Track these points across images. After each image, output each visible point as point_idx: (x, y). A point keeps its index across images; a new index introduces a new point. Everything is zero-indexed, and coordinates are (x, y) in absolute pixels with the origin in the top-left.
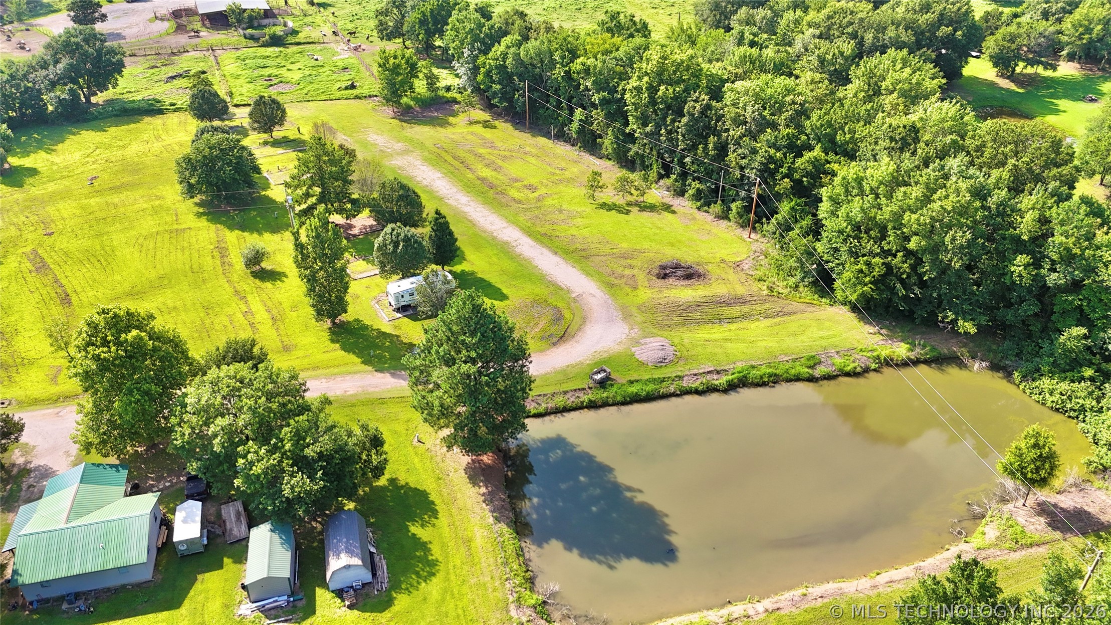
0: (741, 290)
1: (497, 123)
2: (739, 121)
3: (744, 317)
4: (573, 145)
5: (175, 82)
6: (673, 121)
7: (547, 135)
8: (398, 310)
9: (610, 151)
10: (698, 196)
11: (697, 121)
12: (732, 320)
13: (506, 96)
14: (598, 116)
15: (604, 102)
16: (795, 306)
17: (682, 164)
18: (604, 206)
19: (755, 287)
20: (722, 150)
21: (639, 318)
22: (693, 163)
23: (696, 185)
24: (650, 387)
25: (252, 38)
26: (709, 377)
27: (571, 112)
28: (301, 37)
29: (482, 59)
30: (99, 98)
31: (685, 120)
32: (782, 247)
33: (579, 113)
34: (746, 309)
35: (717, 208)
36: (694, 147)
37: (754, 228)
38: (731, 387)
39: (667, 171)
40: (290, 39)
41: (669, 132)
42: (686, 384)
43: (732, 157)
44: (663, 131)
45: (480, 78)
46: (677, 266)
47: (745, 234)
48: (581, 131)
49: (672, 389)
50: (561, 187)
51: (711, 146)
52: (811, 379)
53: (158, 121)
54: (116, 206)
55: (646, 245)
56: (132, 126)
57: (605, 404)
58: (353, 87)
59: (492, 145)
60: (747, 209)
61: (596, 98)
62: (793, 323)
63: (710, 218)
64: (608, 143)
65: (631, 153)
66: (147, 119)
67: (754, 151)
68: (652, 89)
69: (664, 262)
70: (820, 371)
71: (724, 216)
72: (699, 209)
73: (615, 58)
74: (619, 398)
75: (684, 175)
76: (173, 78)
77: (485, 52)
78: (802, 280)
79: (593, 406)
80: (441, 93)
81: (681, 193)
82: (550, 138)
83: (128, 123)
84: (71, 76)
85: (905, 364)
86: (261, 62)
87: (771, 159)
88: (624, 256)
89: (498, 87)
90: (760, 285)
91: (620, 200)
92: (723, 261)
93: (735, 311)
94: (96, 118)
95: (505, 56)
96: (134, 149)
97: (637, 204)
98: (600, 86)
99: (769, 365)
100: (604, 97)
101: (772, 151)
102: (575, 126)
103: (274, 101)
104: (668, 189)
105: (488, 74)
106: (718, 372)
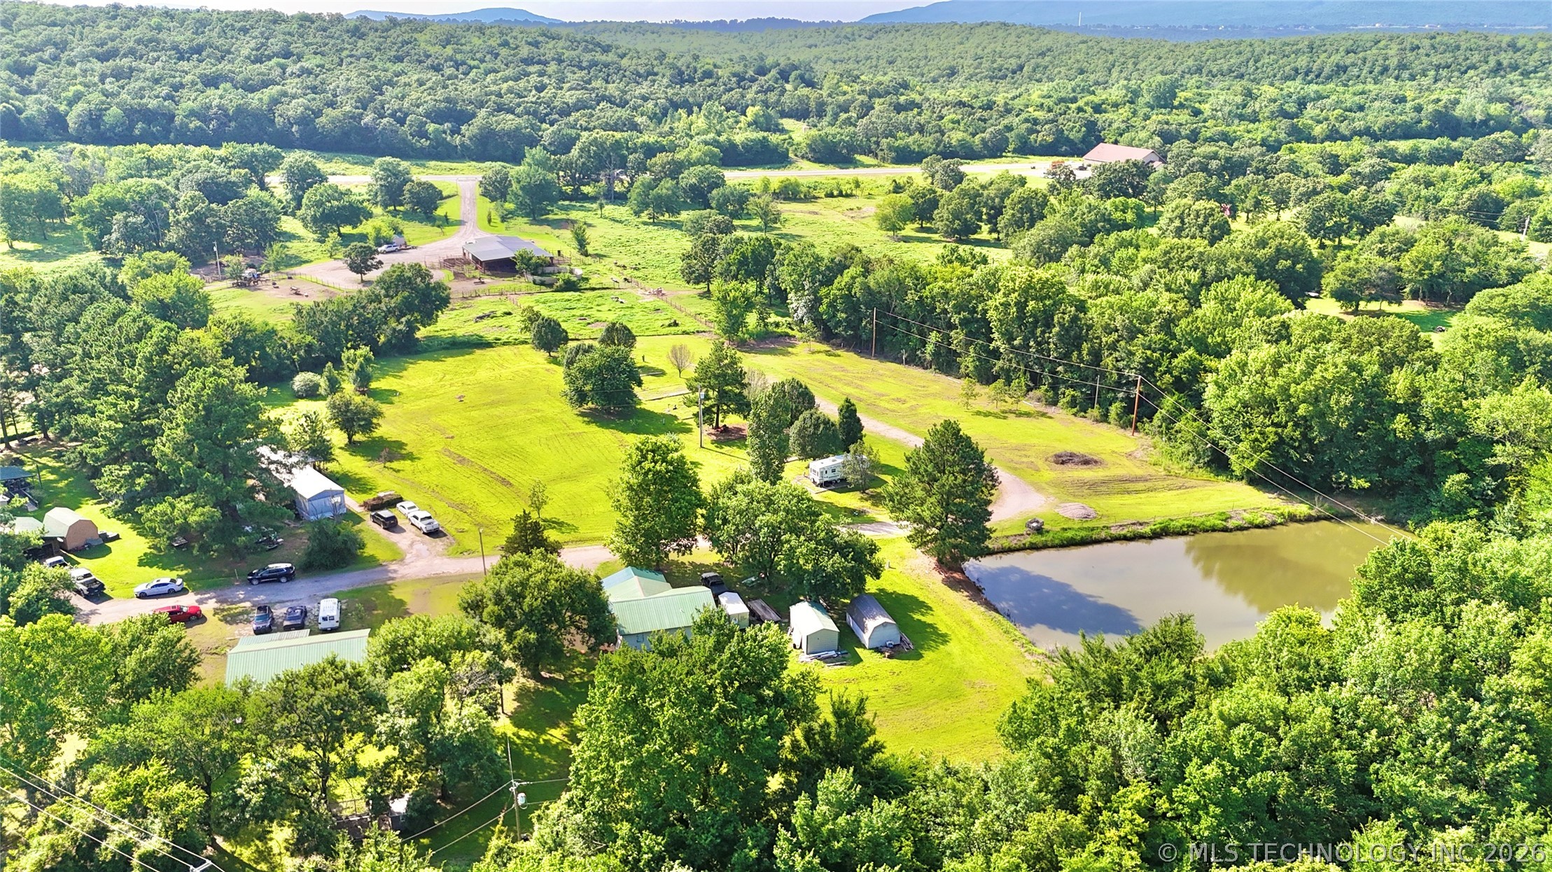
0: (1139, 472)
1: (839, 352)
2: (1109, 330)
3: (1149, 490)
4: (926, 368)
5: (485, 321)
6: (1043, 332)
7: (898, 361)
8: (821, 485)
9: (971, 368)
10: (1073, 403)
11: (1067, 330)
12: (1137, 492)
13: (853, 325)
14: (958, 336)
15: (964, 323)
16: (1193, 483)
17: (1053, 372)
18: (978, 413)
19: (1152, 470)
20: (1097, 356)
21: (1051, 490)
22: (1066, 371)
23: (1070, 392)
24: (1083, 534)
25: (542, 284)
26: (1134, 527)
27: (923, 334)
28: (594, 282)
29: (823, 291)
30: (422, 333)
31: (1056, 329)
32: (1170, 439)
33: (933, 337)
34: (1149, 484)
35: (1095, 412)
36: (1067, 356)
37: (1136, 429)
38: (1156, 535)
39: (1036, 381)
40: (583, 285)
41: (1039, 344)
42: (1114, 532)
43: (1108, 361)
44: (1032, 343)
45: (822, 308)
46: (1072, 455)
47: (1129, 432)
48: (936, 354)
49: (1103, 535)
50: (929, 400)
51: (1085, 352)
52: (1225, 530)
53: (489, 352)
54: (500, 417)
55: (1035, 441)
56: (467, 357)
57: (1045, 547)
58: (676, 324)
59: (843, 370)
60: (1128, 410)
61: (955, 319)
62: (1197, 493)
63: (1089, 422)
64: (968, 362)
65: (996, 368)
66: (478, 352)
67: (1131, 354)
68: (1021, 306)
69: (1057, 452)
70: (1231, 524)
71: (1104, 418)
72: (1075, 415)
73: (969, 283)
74: (1057, 542)
75: (1054, 387)
76: (481, 318)
77: (828, 282)
78: (1197, 462)
79: (1034, 547)
80: (770, 328)
81: (1054, 403)
82: (901, 363)
83: (462, 355)
85: (1309, 519)
86: (568, 305)
87: (1148, 360)
88: (1017, 449)
89: (844, 315)
90: (1156, 468)
91: (992, 408)
92: (1114, 452)
93: (1140, 486)
94: (425, 351)
95: (850, 287)
96: (483, 375)
97: (1011, 412)
98: (959, 309)
99: (1186, 519)
100: (965, 318)
101: (1149, 352)
102: (930, 348)
104: (1039, 400)
105: (831, 305)
106: (1141, 524)
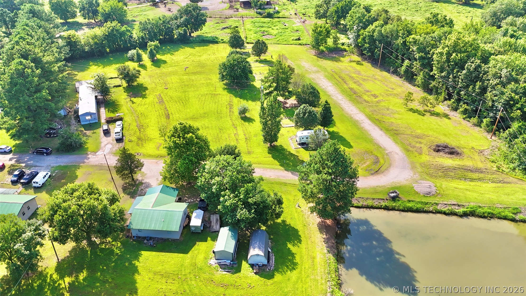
0: (480, 165)
1: (364, 63)
2: (497, 76)
3: (480, 179)
4: (401, 78)
5: (225, 30)
6: (458, 72)
7: (388, 71)
9: (420, 83)
10: (465, 112)
11: (471, 73)
12: (472, 180)
13: (371, 50)
14: (417, 65)
15: (421, 58)
16: (511, 179)
17: (459, 94)
18: (411, 110)
19: (489, 165)
20: (484, 90)
21: (420, 170)
22: (465, 95)
23: (465, 106)
24: (419, 206)
25: (260, 13)
26: (453, 207)
27: (403, 61)
28: (280, 15)
29: (362, 31)
30: (194, 34)
31: (464, 72)
32: (509, 147)
33: (407, 62)
34: (481, 175)
35: (475, 120)
36: (467, 86)
37: (495, 134)
38: (465, 215)
39: (449, 96)
40: (276, 15)
41: (455, 77)
42: (439, 208)
43: (489, 95)
44: (451, 76)
45: (359, 40)
46: (446, 147)
47: (489, 136)
48: (406, 71)
49: (431, 209)
50: (391, 98)
51: (477, 87)
52: (513, 220)
53: (215, 46)
54: (193, 80)
55: (431, 133)
56: (205, 47)
57: (393, 209)
58: (299, 39)
59: (359, 73)
60: (493, 123)
61: (417, 56)
62: (508, 188)
63: (470, 124)
64: (419, 79)
65: (431, 85)
66: (211, 45)
67: (503, 93)
68: (449, 54)
69: (439, 143)
70: (518, 217)
71: (479, 125)
72: (464, 119)
73: (432, 37)
74: (401, 208)
75: (459, 100)
76: (224, 28)
77: (364, 28)
78: (518, 166)
79: (386, 208)
80: (339, 46)
81: (456, 109)
82: (389, 73)
83: (204, 46)
84: (185, 24)
86: (261, 24)
87: (512, 99)
88: (418, 137)
89: (368, 45)
90: (493, 164)
91: (420, 108)
92: (473, 148)
93: (475, 175)
94: (192, 43)
95: (374, 31)
96: (204, 57)
97: (429, 111)
98: (420, 50)
99: (489, 208)
100: (422, 56)
101: (513, 95)
102: (403, 68)
103: (263, 43)
104: (448, 106)
105: (364, 39)
106: (459, 206)
